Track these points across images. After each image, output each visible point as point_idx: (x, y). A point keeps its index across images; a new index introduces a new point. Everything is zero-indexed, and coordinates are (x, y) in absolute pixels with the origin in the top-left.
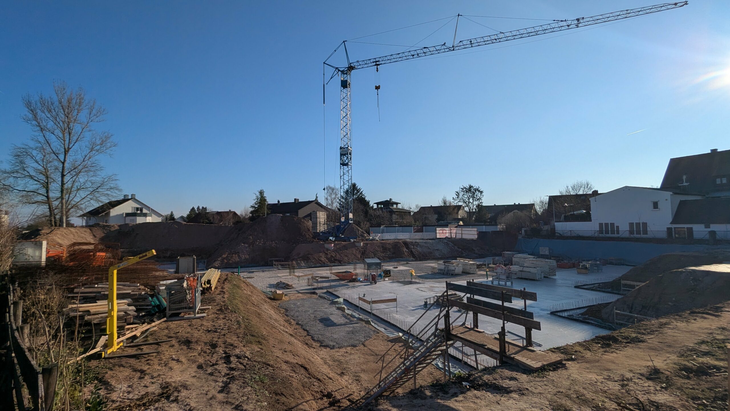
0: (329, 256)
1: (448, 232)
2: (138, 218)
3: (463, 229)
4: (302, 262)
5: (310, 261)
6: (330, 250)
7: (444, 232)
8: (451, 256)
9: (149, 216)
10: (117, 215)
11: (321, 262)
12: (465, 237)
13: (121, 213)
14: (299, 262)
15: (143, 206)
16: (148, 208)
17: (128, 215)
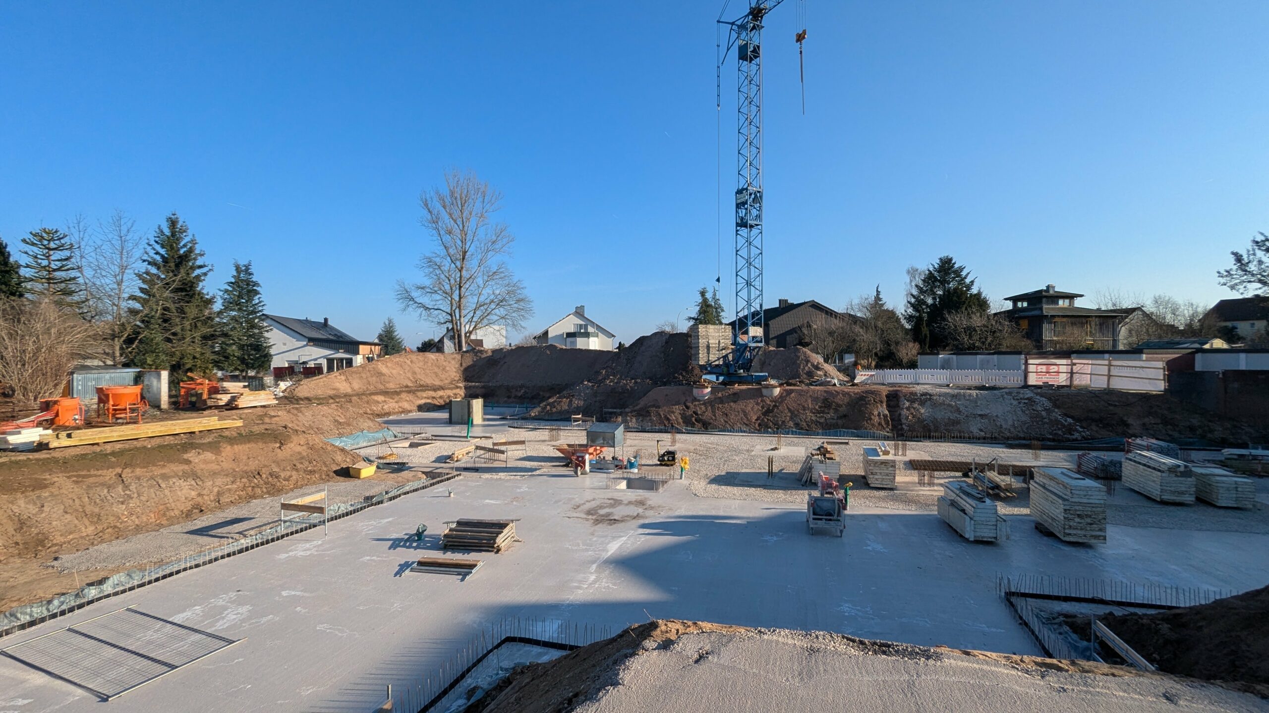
0: (690, 412)
1: (1063, 369)
2: (579, 340)
3: (1114, 363)
4: (634, 420)
5: (648, 419)
6: (699, 401)
7: (1054, 369)
8: (1022, 435)
9: (594, 336)
10: (556, 336)
11: (666, 423)
12: (1119, 384)
13: (560, 332)
14: (629, 418)
15: (588, 323)
16: (593, 324)
17: (570, 335)
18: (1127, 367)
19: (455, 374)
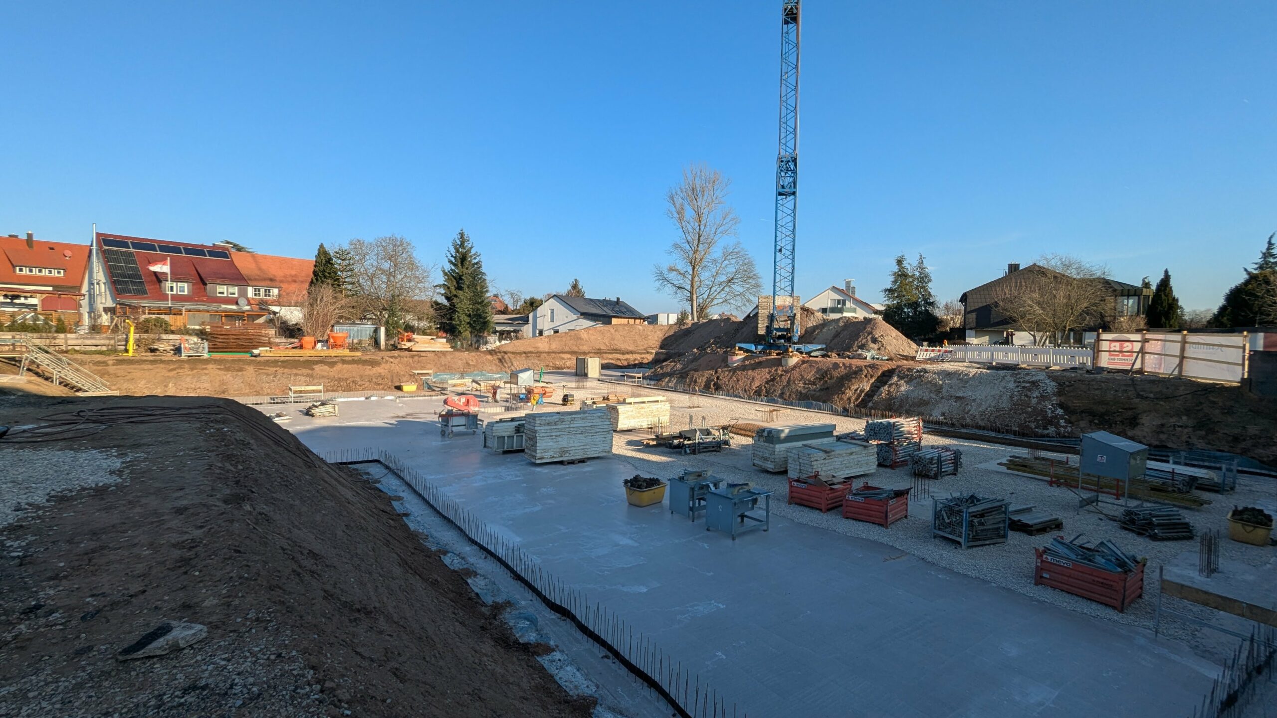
1: (1136, 347)
3: (1190, 340)
18: (1204, 344)
19: (654, 342)
